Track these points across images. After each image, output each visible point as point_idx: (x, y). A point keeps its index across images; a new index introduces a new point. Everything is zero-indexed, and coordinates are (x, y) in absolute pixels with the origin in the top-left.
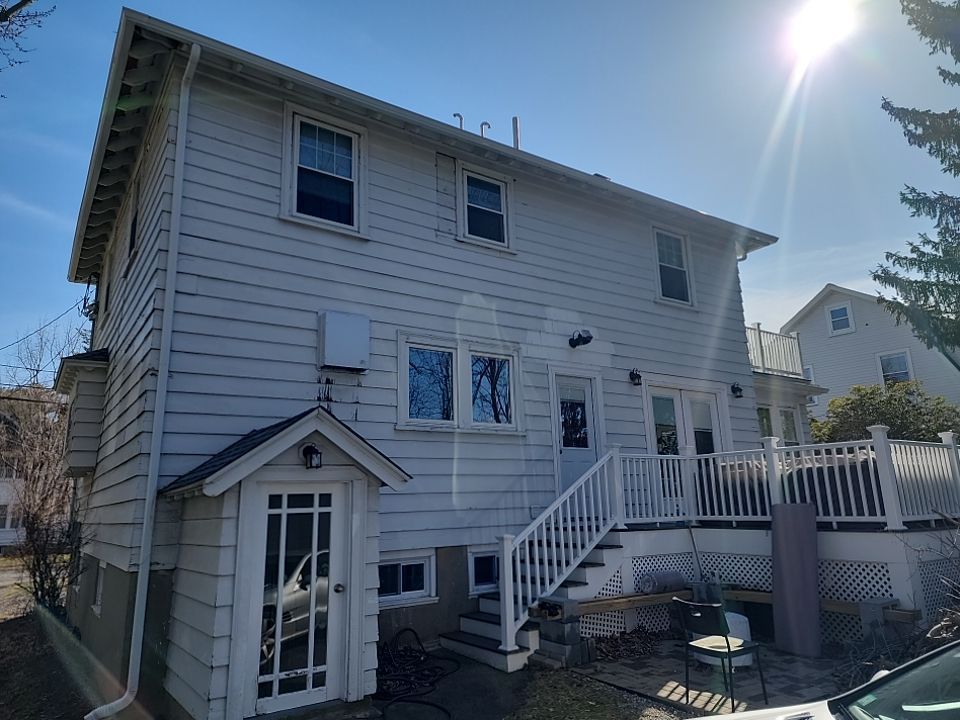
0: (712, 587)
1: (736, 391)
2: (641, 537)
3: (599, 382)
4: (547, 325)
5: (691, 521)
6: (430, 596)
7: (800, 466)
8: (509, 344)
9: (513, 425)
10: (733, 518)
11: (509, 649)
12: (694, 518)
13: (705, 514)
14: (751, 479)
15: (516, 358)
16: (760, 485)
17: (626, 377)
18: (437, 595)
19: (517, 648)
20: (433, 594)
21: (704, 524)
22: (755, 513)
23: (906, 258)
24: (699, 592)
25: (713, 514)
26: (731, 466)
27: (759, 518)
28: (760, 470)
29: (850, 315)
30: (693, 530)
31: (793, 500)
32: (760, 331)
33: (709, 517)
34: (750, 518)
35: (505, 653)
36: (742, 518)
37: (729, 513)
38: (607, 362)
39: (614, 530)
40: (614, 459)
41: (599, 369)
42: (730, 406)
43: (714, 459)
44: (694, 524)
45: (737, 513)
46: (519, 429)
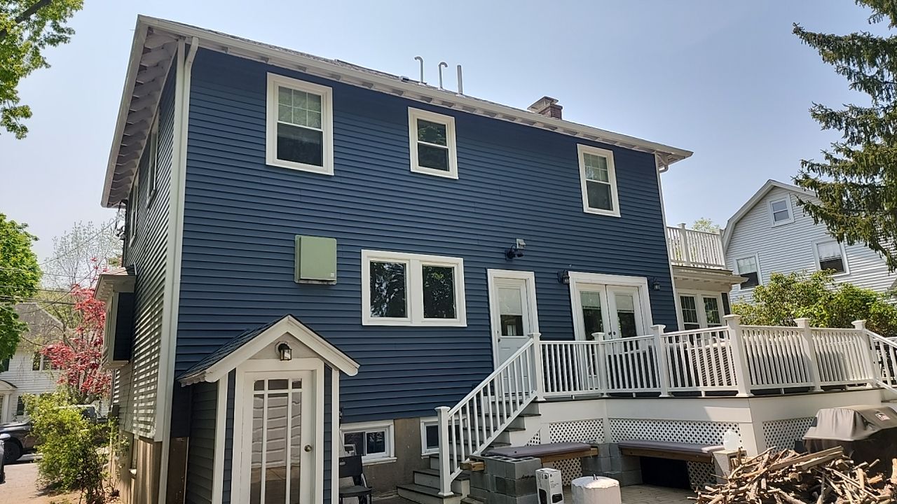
3: (532, 282)
6: (390, 457)
9: (457, 320)
10: (633, 390)
11: (445, 495)
12: (605, 391)
18: (395, 456)
19: (452, 493)
20: (392, 455)
21: (612, 396)
22: (649, 386)
23: (818, 165)
25: (619, 387)
27: (651, 390)
29: (789, 207)
32: (685, 231)
33: (616, 390)
34: (645, 390)
35: (442, 498)
36: (639, 390)
37: (630, 386)
39: (535, 402)
40: (535, 346)
42: (651, 297)
44: (605, 396)
45: (636, 386)
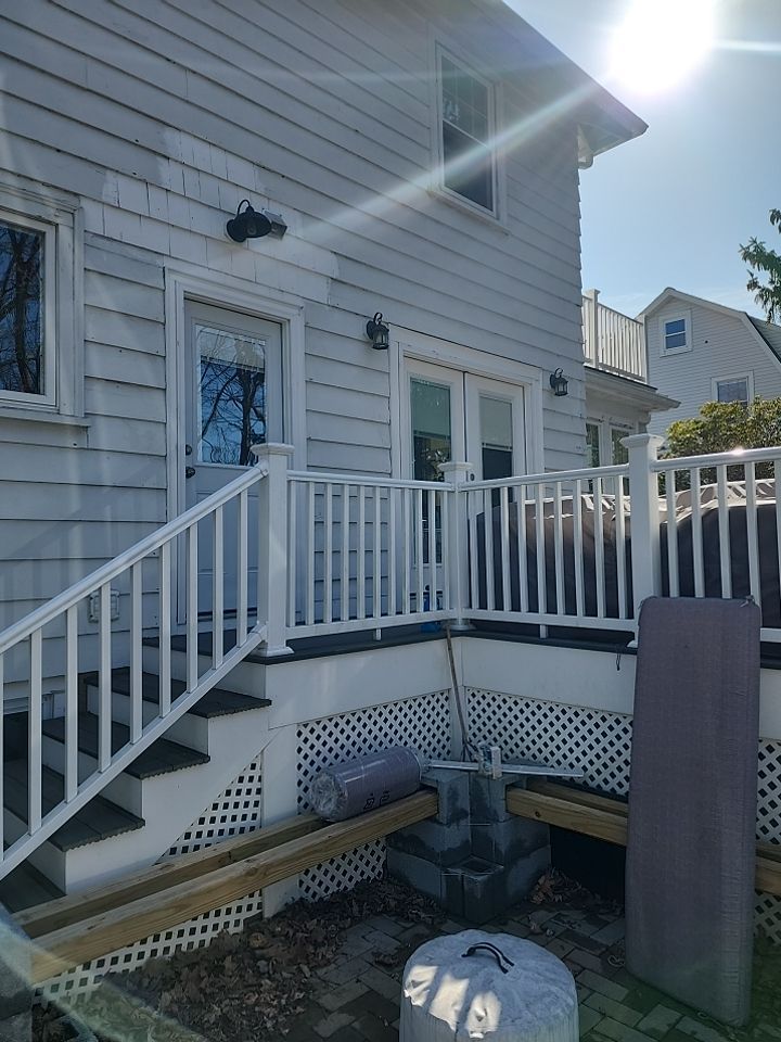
0: (483, 782)
1: (557, 384)
2: (327, 670)
3: (296, 330)
4: (168, 173)
5: (453, 621)
7: (713, 504)
8: (44, 191)
9: (48, 399)
10: (542, 618)
12: (458, 613)
13: (483, 606)
14: (589, 536)
15: (65, 233)
16: (610, 546)
17: (358, 329)
21: (481, 629)
22: (591, 611)
24: (454, 795)
25: (499, 606)
26: (549, 507)
27: (601, 622)
28: (610, 516)
29: (688, 330)
30: (456, 641)
31: (687, 588)
32: (597, 305)
33: (491, 614)
34: (581, 621)
36: (561, 619)
37: (533, 608)
38: (320, 291)
39: (257, 659)
40: (272, 480)
41: (300, 303)
42: (544, 409)
43: (510, 490)
44: (460, 627)
45: (552, 609)
46: (66, 410)
